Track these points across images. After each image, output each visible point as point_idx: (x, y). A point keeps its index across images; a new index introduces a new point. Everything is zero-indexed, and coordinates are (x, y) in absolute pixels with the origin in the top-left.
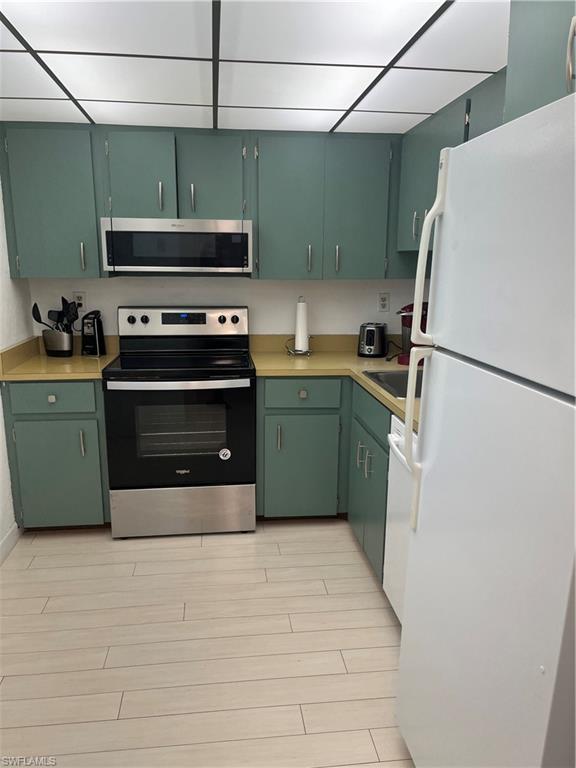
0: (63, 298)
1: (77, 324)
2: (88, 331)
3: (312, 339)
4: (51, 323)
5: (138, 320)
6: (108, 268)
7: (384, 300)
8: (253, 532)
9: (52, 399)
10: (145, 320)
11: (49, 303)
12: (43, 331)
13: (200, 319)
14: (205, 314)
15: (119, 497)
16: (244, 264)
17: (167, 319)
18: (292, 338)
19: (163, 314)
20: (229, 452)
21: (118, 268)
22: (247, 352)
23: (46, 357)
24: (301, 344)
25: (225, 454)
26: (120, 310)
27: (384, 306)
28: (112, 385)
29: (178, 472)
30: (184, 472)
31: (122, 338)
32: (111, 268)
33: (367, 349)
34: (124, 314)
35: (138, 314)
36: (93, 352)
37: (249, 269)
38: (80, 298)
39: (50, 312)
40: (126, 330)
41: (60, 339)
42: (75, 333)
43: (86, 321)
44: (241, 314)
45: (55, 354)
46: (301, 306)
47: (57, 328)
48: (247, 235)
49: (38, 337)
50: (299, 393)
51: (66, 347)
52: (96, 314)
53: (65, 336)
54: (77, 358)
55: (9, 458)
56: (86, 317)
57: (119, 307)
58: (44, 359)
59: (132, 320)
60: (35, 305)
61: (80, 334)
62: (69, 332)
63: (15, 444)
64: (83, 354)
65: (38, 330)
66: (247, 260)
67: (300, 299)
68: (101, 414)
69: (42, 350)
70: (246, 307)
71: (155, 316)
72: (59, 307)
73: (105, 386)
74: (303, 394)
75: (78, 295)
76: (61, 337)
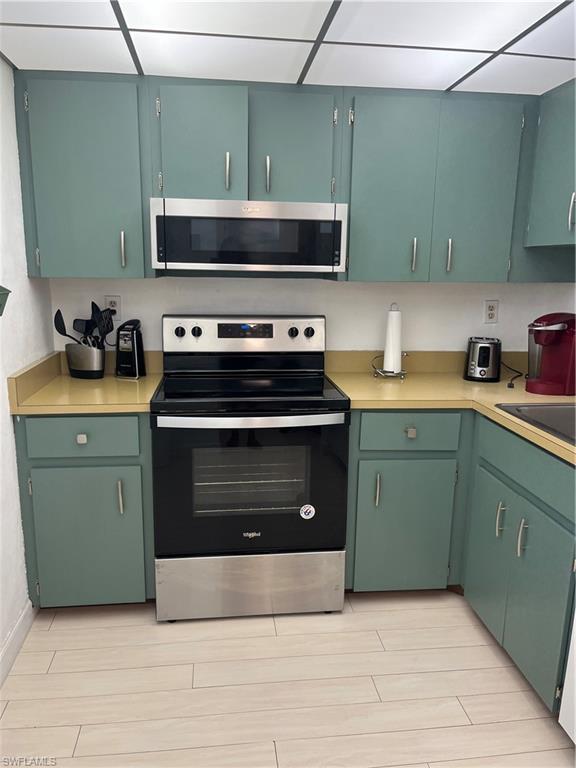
0: (93, 303)
1: (111, 337)
2: (125, 345)
3: (406, 357)
4: (79, 336)
5: (188, 332)
6: (157, 265)
7: (491, 308)
8: (339, 612)
9: (82, 439)
10: (197, 332)
11: (77, 309)
12: (67, 346)
13: (266, 332)
14: (271, 326)
15: (167, 567)
16: (334, 261)
17: (224, 332)
18: (380, 356)
19: (219, 325)
20: (312, 509)
21: (172, 266)
22: (323, 373)
23: (70, 378)
24: (392, 364)
25: (308, 512)
26: (165, 319)
27: (491, 316)
28: (164, 422)
29: (245, 535)
30: (253, 535)
31: (167, 355)
32: (161, 266)
33: (477, 372)
34: (170, 325)
35: (189, 324)
36: (130, 373)
37: (340, 269)
38: (113, 303)
39: (75, 321)
40: (172, 344)
41: (89, 355)
42: (108, 348)
43: (121, 333)
44: (318, 325)
45: (81, 374)
46: (394, 317)
47: (85, 342)
48: (340, 222)
49: (59, 353)
50: (407, 432)
51: (96, 366)
52: (135, 325)
53: (95, 352)
54: (110, 381)
55: (22, 518)
56: (121, 328)
57: (164, 316)
58: (67, 381)
59: (180, 332)
60: (59, 312)
61: (114, 348)
62: (101, 346)
63: (31, 497)
64: (117, 375)
65: (60, 343)
66: (339, 256)
67: (394, 306)
68: (147, 459)
69: (65, 368)
70: (323, 317)
71: (210, 327)
72: (87, 315)
73: (154, 422)
74: (412, 433)
75: (110, 299)
76: (90, 353)
